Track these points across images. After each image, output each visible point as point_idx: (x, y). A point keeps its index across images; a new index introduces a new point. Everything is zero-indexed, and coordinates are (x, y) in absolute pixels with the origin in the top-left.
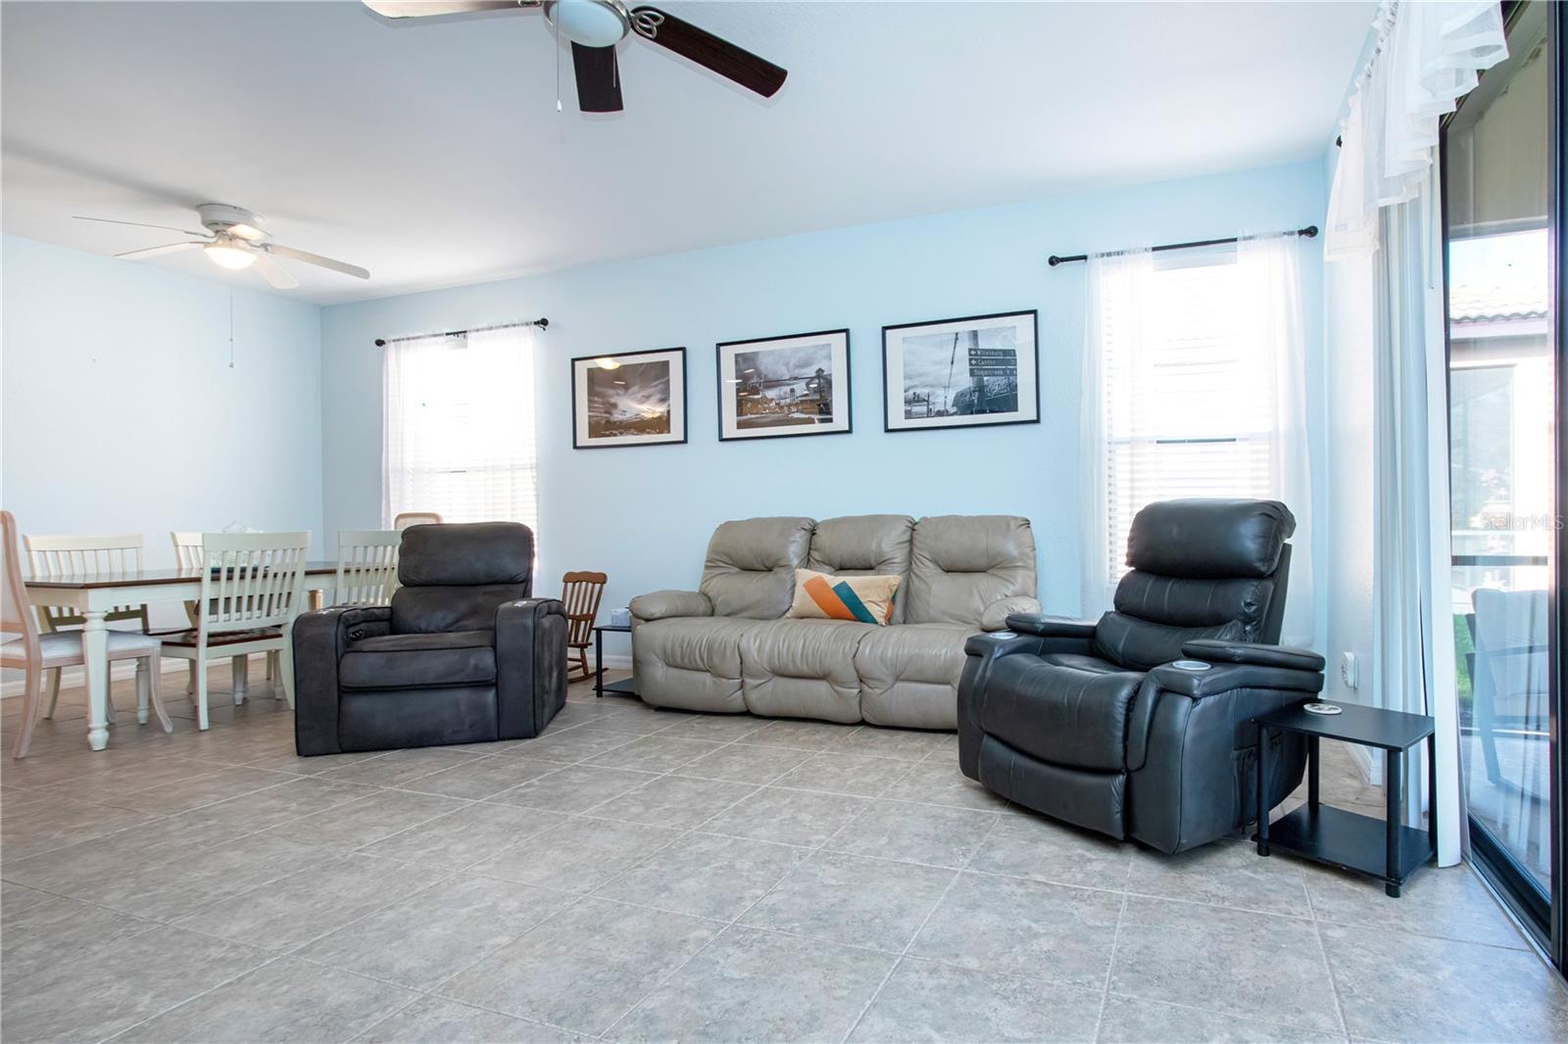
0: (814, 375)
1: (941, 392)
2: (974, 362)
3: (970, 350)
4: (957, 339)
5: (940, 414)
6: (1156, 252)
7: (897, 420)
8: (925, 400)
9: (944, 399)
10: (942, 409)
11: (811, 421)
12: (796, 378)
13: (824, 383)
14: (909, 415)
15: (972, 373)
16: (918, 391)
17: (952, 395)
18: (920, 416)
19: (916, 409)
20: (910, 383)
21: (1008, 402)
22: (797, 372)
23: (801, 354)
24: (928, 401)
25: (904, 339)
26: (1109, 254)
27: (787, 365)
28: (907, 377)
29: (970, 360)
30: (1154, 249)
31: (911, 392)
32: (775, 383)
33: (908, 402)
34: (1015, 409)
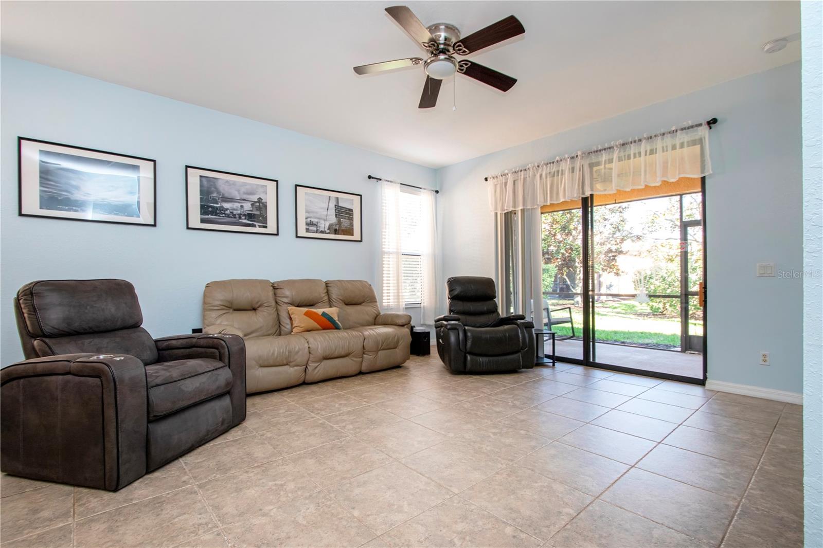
0: (256, 200)
1: (322, 222)
2: (337, 211)
3: (335, 205)
4: (330, 199)
5: (322, 232)
6: (402, 185)
7: (302, 232)
8: (315, 225)
9: (324, 225)
10: (323, 230)
11: (254, 226)
12: (244, 200)
13: (261, 206)
14: (308, 230)
15: (336, 216)
16: (312, 220)
17: (327, 225)
18: (313, 232)
19: (311, 228)
20: (308, 215)
21: (350, 232)
22: (245, 197)
23: (248, 187)
24: (317, 225)
25: (306, 193)
26: (388, 181)
27: (239, 191)
28: (307, 212)
29: (336, 210)
30: (401, 184)
31: (309, 220)
32: (230, 200)
33: (307, 224)
34: (352, 235)
